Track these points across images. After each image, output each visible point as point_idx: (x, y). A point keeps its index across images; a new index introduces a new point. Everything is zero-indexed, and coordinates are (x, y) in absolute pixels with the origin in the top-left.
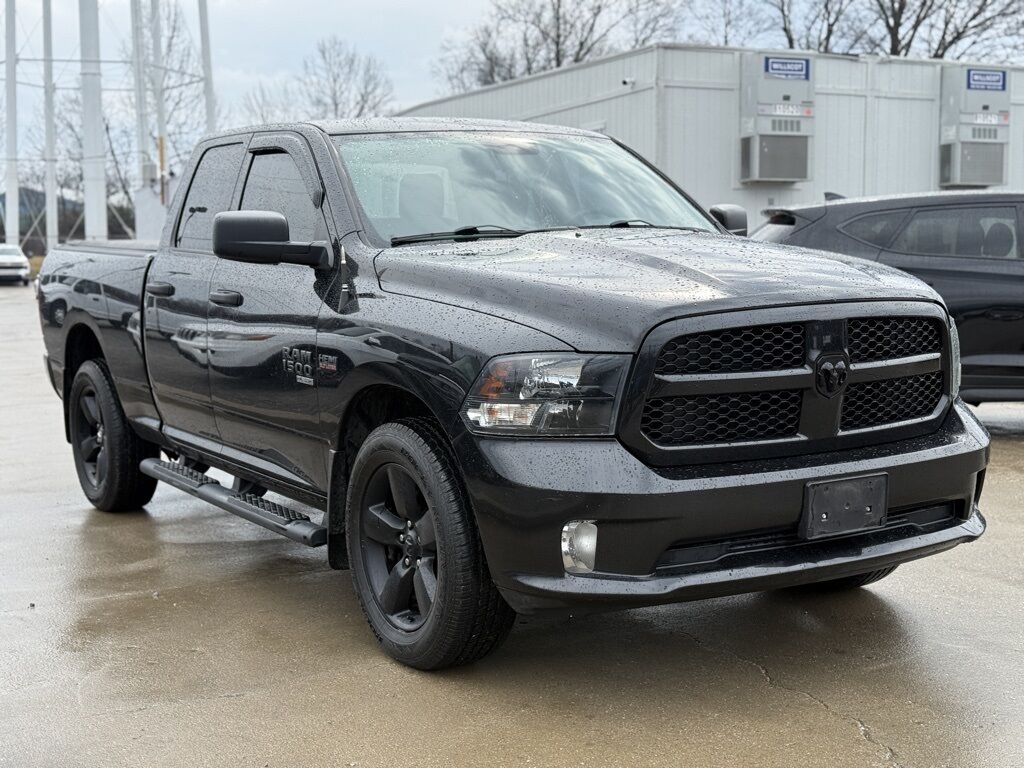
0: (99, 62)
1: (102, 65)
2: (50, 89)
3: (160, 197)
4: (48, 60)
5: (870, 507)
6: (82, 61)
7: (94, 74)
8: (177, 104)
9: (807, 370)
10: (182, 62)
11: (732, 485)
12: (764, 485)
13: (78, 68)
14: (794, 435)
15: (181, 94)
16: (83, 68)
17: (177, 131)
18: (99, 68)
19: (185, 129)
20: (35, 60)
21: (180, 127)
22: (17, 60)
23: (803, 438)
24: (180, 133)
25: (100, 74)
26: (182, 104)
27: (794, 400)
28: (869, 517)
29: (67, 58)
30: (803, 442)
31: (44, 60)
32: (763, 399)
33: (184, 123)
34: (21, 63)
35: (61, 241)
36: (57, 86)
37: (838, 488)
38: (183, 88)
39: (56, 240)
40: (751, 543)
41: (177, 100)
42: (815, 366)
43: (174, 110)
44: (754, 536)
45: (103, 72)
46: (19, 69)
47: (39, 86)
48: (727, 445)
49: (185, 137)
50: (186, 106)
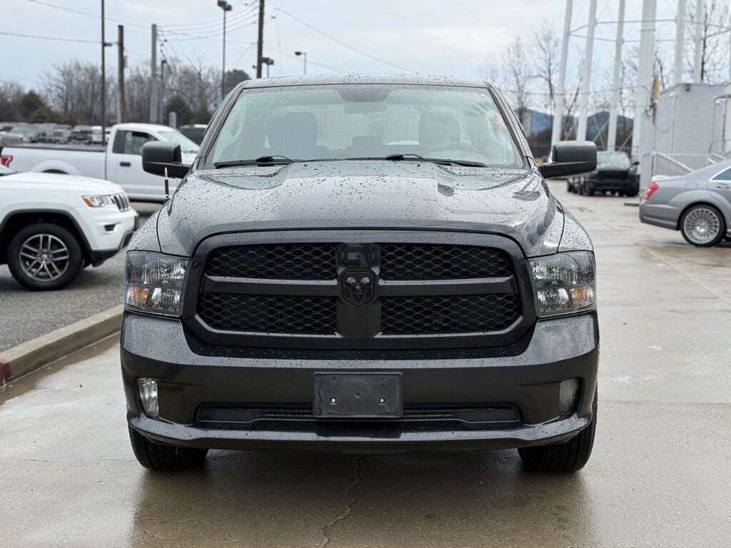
0: (654, 21)
1: (657, 24)
2: (620, 42)
3: (652, 118)
4: (621, 22)
5: (384, 399)
6: (642, 21)
7: (650, 30)
8: (714, 48)
9: (334, 282)
10: (722, 17)
11: (244, 365)
12: (272, 368)
13: (639, 26)
14: (333, 333)
15: (717, 42)
16: (642, 26)
17: (712, 68)
18: (654, 26)
19: (718, 67)
20: (612, 22)
21: (715, 66)
22: (596, 23)
23: (338, 336)
24: (714, 70)
25: (654, 30)
26: (718, 49)
27: (327, 305)
28: (383, 407)
29: (634, 20)
30: (338, 339)
31: (618, 22)
32: (297, 302)
33: (719, 63)
34: (598, 25)
35: (617, 150)
36: (625, 40)
37: (347, 379)
38: (720, 35)
39: (613, 148)
40: (280, 413)
41: (714, 46)
42: (342, 279)
43: (712, 53)
44: (283, 408)
45: (657, 28)
46: (596, 30)
47: (612, 41)
48: (266, 334)
49: (717, 72)
50: (722, 49)
